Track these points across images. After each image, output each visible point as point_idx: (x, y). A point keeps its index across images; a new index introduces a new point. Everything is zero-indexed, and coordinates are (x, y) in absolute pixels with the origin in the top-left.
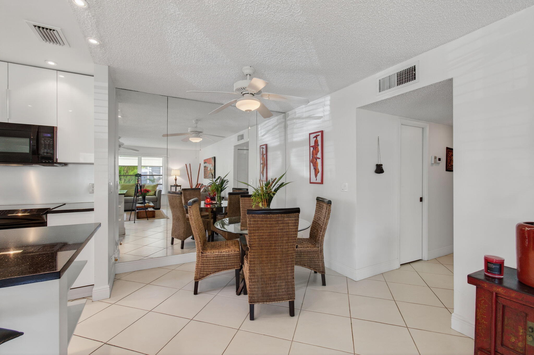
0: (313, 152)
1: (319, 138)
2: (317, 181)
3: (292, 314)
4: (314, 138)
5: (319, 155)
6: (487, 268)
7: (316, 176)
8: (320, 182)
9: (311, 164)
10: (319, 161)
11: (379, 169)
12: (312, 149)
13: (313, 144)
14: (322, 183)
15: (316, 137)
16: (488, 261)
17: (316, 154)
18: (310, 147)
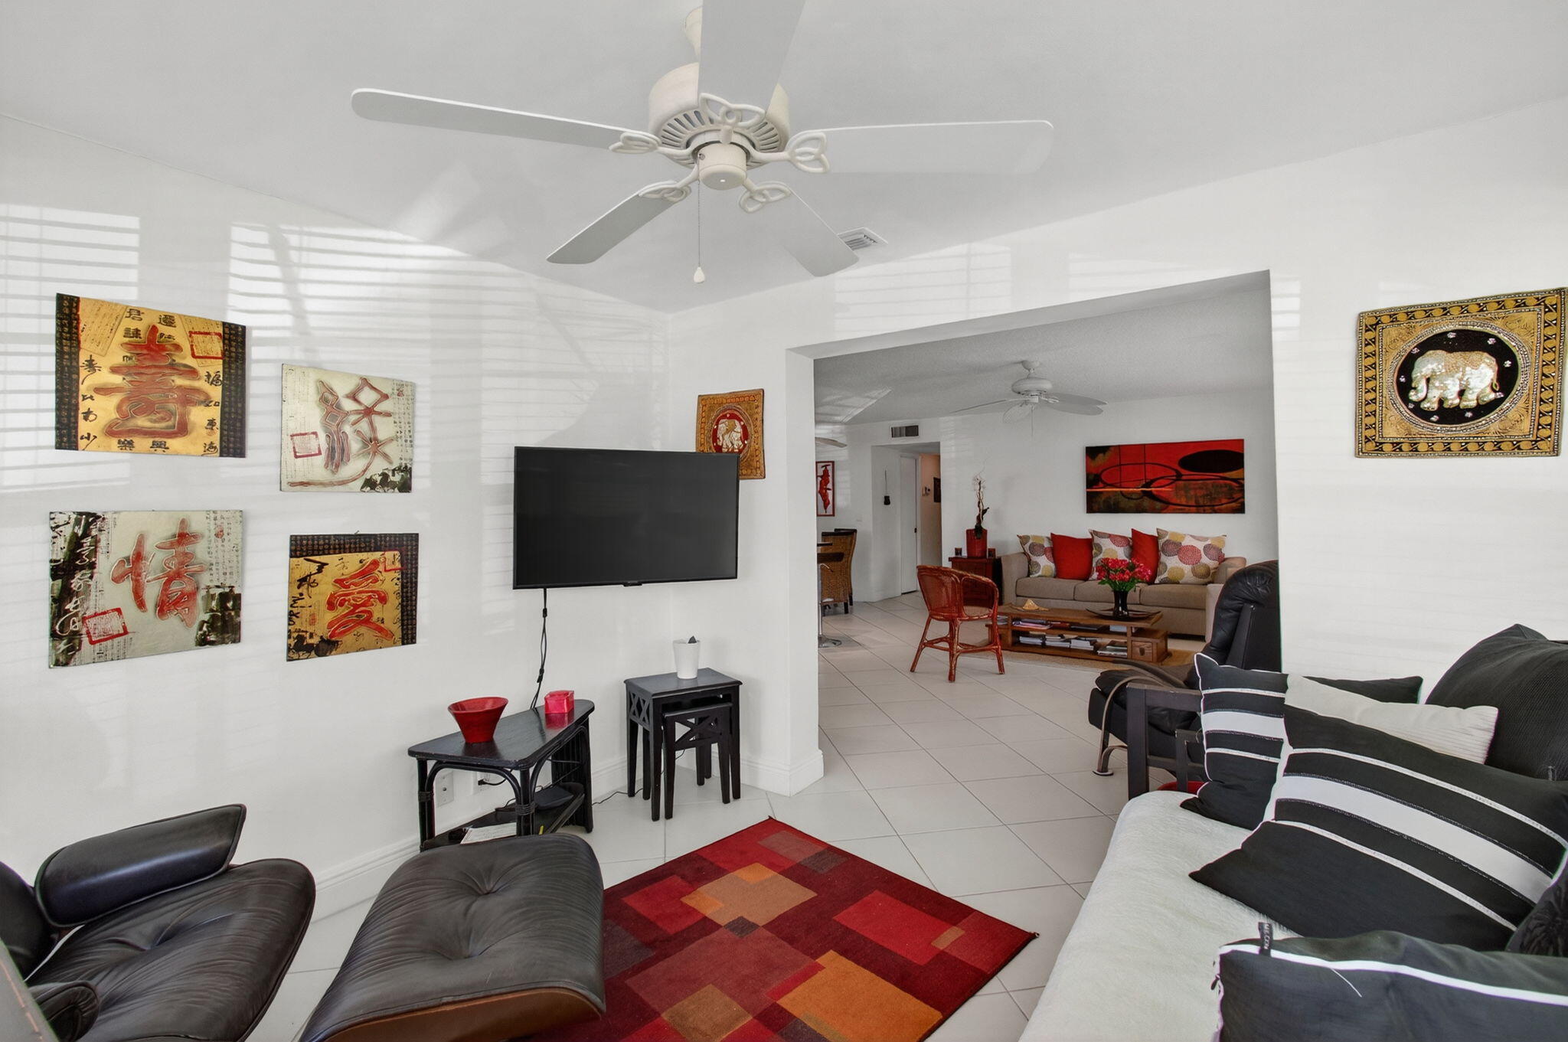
0: (821, 482)
1: (830, 468)
2: (828, 514)
3: (846, 612)
4: (823, 467)
5: (830, 486)
6: (957, 553)
7: (826, 507)
8: (831, 513)
9: (819, 495)
10: (830, 493)
11: (887, 501)
12: (820, 479)
13: (821, 473)
14: (833, 515)
15: (826, 466)
16: (956, 549)
17: (826, 485)
18: (817, 477)
